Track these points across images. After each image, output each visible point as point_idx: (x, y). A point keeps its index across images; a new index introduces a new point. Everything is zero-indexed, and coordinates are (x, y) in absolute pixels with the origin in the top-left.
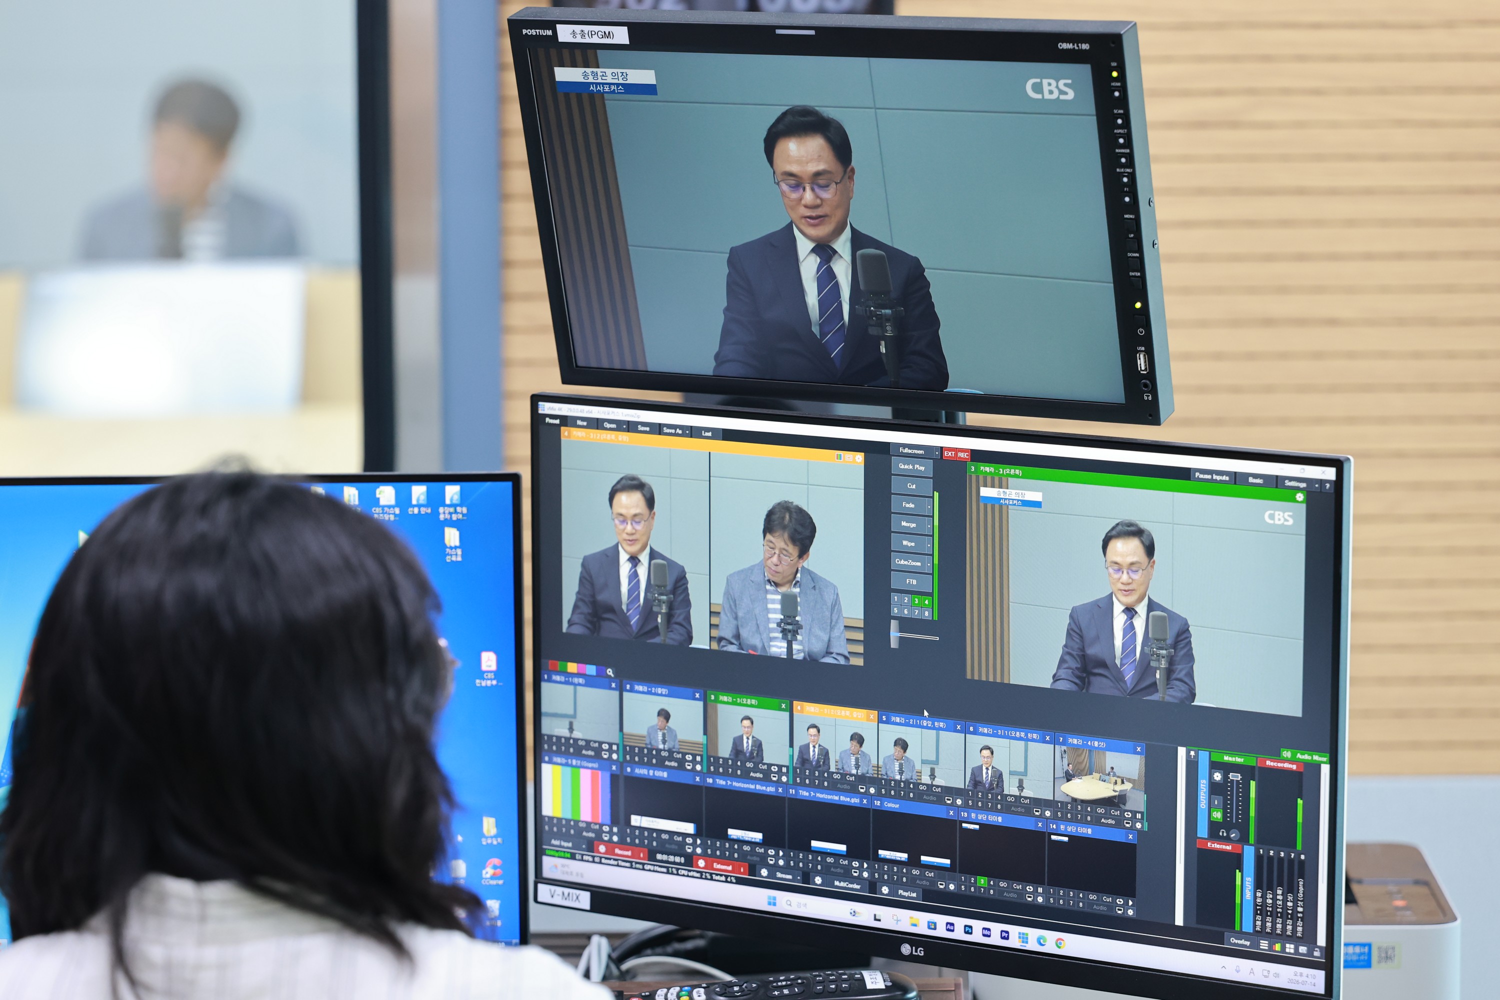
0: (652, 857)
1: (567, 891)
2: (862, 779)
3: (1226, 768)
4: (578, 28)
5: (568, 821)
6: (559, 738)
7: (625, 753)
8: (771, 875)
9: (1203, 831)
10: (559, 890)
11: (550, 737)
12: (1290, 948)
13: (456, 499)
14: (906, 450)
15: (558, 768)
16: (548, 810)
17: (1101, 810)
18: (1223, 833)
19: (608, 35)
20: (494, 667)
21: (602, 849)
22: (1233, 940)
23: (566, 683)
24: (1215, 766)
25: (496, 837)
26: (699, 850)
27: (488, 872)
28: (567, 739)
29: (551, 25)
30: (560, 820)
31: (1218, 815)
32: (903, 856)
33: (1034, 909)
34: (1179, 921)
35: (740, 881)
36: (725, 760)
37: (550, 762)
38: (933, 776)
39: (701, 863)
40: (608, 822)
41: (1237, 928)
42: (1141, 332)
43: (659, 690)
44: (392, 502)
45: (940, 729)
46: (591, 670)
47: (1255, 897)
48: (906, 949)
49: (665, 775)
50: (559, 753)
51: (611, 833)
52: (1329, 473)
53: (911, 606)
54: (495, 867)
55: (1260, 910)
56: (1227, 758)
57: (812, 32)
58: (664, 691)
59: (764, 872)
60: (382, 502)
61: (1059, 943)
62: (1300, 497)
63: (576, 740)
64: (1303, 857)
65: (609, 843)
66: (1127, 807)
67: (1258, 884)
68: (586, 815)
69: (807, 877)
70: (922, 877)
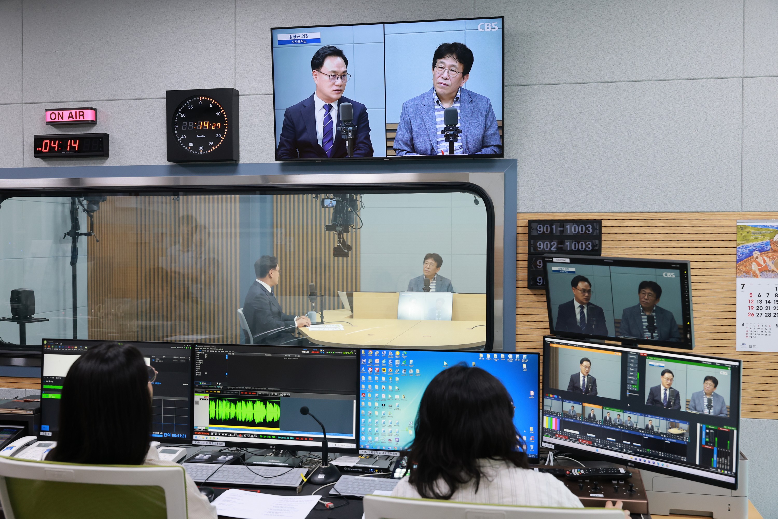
0: (569, 438)
1: (549, 444)
2: (619, 425)
3: (710, 429)
4: (558, 259)
5: (549, 429)
6: (548, 411)
7: (563, 415)
8: (597, 445)
9: (704, 443)
10: (547, 444)
11: (546, 410)
12: (726, 472)
13: (526, 358)
14: (631, 353)
15: (547, 417)
16: (545, 426)
17: (678, 436)
18: (709, 444)
19: (565, 260)
20: (533, 394)
21: (557, 436)
22: (711, 469)
23: (550, 399)
24: (707, 428)
25: (533, 431)
26: (580, 438)
27: (531, 439)
28: (550, 411)
29: (552, 258)
30: (547, 429)
31: (707, 440)
32: (629, 443)
33: (661, 457)
34: (697, 463)
35: (590, 445)
36: (587, 418)
37: (546, 416)
38: (636, 425)
39: (581, 441)
40: (559, 430)
41: (712, 466)
42: (689, 329)
43: (572, 402)
44: (512, 358)
45: (638, 415)
46: (556, 396)
47: (717, 459)
48: (629, 464)
49: (572, 421)
50: (548, 414)
51: (559, 432)
52: (737, 364)
53: (632, 387)
54: (532, 438)
55: (718, 463)
56: (710, 427)
57: (612, 261)
58: (573, 402)
59: (595, 444)
60: (509, 358)
61: (667, 466)
62: (729, 369)
63: (552, 412)
64: (729, 451)
65: (559, 435)
66: (685, 436)
67: (718, 456)
68: (554, 428)
69: (606, 446)
70: (634, 448)
